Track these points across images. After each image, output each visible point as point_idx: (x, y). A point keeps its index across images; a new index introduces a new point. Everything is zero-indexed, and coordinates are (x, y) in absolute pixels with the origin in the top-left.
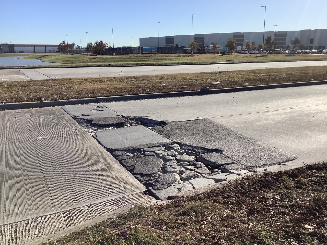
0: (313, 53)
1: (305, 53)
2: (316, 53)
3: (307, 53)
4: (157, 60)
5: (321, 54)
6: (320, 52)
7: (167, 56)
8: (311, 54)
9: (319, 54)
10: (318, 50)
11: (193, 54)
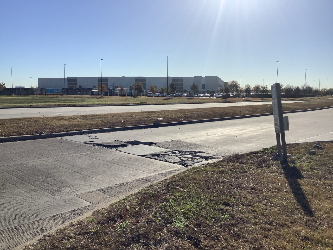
0: (207, 97)
1: (200, 96)
2: (209, 97)
3: (202, 97)
4: (66, 101)
5: (213, 98)
6: (212, 96)
7: (75, 98)
8: (205, 98)
9: (211, 98)
10: (211, 94)
11: (103, 96)
